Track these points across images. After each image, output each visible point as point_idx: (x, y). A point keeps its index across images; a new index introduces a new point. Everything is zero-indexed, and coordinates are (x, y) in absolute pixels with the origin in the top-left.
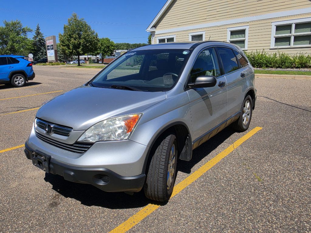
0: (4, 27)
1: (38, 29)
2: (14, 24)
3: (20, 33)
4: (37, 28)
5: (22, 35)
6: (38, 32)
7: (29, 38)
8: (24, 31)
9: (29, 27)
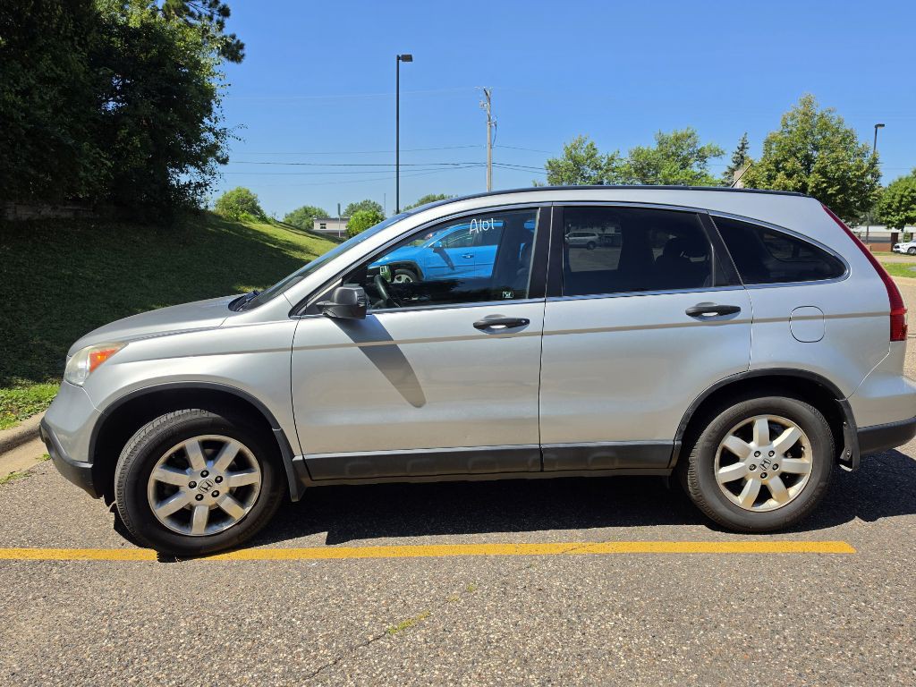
0: (654, 146)
1: (743, 148)
2: (677, 139)
3: (691, 162)
4: (740, 146)
5: (695, 168)
6: (742, 157)
7: (710, 174)
8: (702, 157)
9: (715, 145)
